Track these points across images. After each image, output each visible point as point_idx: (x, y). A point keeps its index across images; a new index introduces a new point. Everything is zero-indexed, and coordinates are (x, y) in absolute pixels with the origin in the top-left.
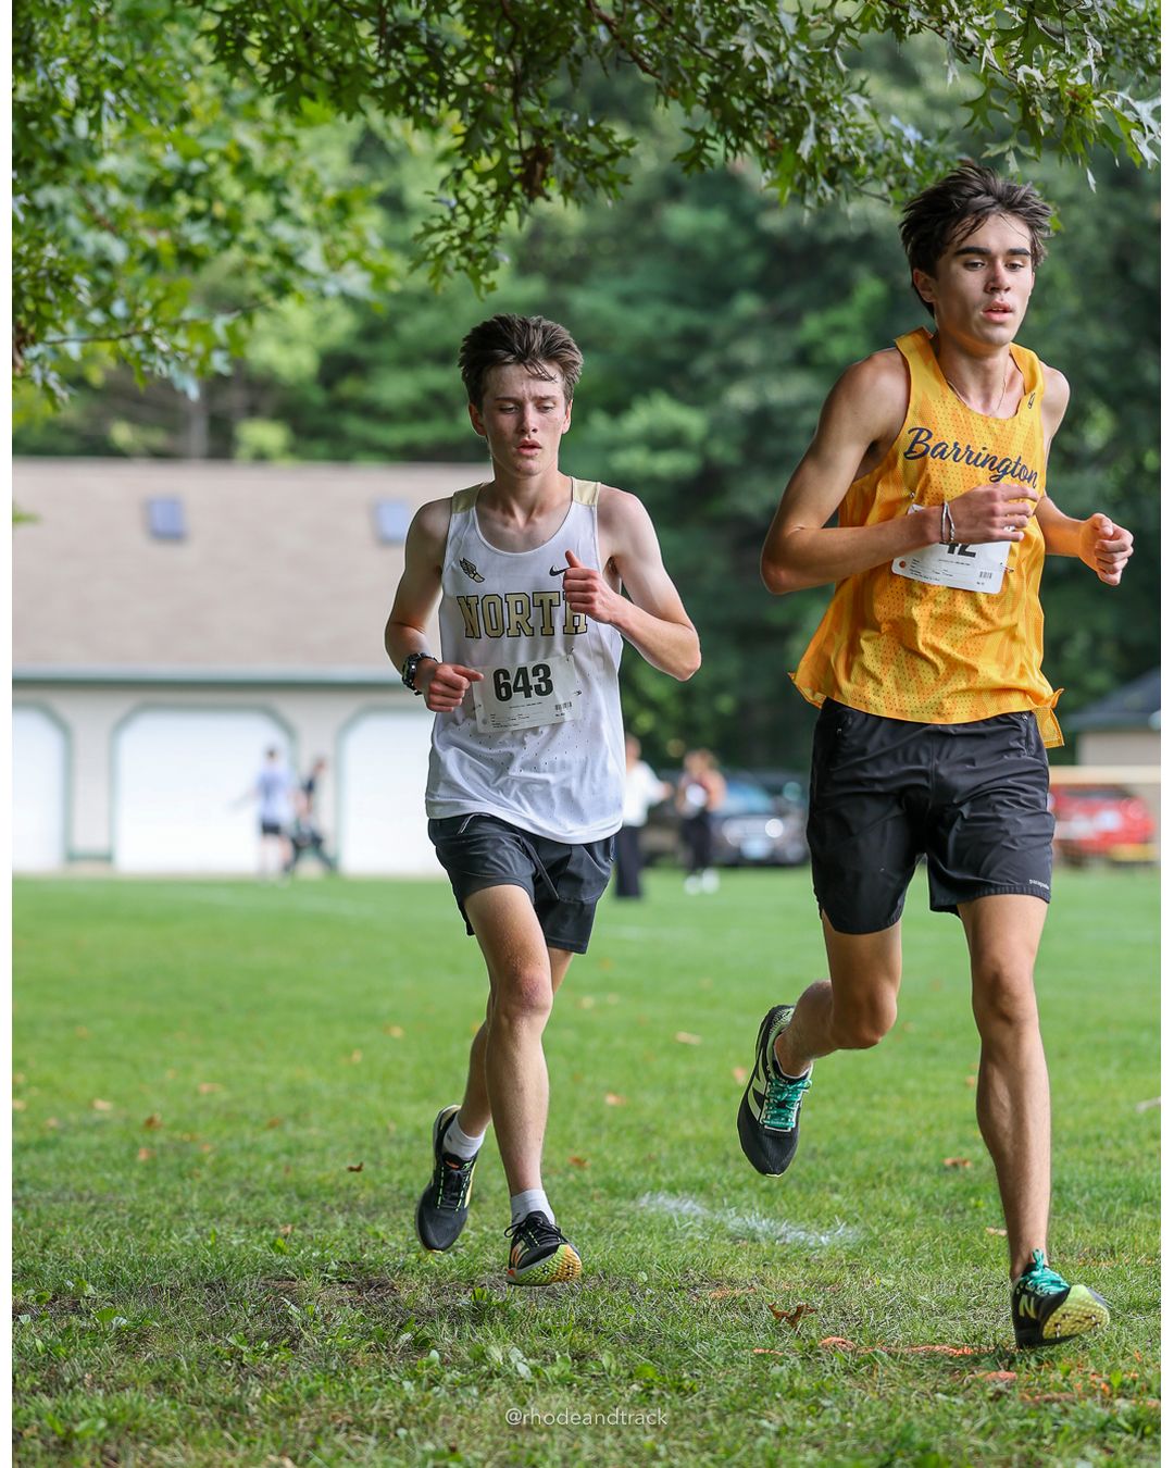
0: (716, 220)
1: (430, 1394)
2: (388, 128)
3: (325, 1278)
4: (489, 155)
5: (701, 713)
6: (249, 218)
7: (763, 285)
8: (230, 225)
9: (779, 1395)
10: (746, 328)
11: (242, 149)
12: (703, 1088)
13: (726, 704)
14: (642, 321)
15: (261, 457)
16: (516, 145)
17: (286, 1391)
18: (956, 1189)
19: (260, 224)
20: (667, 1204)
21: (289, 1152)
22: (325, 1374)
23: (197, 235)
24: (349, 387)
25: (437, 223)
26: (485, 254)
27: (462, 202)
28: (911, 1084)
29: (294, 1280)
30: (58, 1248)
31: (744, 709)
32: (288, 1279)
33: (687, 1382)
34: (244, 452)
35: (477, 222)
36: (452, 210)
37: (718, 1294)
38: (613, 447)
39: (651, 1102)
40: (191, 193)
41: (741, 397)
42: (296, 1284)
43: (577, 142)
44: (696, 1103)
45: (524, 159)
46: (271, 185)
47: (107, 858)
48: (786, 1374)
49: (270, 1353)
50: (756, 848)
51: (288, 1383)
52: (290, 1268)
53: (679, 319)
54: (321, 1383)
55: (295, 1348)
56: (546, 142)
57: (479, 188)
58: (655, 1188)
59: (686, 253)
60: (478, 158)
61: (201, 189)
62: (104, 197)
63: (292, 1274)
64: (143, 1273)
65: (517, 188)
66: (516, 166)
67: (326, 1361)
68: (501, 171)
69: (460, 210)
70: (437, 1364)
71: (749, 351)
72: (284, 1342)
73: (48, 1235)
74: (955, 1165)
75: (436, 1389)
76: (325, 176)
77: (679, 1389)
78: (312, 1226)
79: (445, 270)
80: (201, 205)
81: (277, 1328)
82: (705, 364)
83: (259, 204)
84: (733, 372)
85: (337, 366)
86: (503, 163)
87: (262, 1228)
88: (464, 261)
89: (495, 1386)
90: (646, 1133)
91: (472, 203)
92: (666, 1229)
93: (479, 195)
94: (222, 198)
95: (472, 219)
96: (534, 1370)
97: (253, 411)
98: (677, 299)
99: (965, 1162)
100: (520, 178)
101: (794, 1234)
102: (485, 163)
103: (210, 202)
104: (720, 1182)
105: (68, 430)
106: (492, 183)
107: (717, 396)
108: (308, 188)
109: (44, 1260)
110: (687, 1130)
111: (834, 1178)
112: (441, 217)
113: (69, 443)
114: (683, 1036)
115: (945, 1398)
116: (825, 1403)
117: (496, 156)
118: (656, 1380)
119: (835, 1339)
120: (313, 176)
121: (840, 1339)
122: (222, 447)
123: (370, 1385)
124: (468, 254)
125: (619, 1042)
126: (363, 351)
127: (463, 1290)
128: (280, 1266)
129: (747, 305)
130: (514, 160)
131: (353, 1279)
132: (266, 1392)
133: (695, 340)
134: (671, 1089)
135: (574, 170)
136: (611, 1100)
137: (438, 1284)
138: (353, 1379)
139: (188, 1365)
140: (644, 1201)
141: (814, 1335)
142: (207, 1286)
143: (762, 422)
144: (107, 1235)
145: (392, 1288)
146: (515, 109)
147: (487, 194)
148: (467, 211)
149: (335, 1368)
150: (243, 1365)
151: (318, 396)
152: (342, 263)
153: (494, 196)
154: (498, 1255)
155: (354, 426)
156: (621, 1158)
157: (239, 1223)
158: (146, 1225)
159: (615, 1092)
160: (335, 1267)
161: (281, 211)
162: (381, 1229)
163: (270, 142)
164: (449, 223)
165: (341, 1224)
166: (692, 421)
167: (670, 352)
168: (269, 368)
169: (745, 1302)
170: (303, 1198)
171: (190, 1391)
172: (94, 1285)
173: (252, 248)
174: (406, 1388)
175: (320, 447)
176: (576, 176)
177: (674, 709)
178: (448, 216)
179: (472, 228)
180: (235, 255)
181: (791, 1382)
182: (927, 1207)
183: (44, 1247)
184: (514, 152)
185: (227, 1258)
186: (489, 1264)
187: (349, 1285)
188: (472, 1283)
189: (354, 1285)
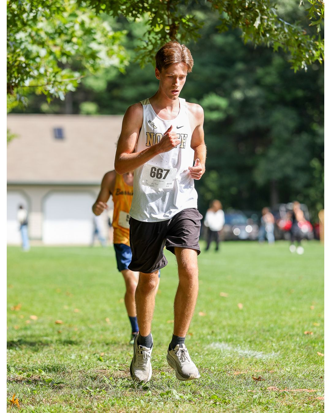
0: (230, 39)
1: (149, 404)
3: (115, 369)
4: (159, 27)
7: (244, 60)
9: (255, 404)
10: (240, 73)
12: (229, 310)
15: (88, 114)
16: (168, 23)
17: (105, 403)
18: (308, 341)
20: (219, 346)
21: (102, 330)
22: (117, 398)
24: (116, 92)
25: (142, 47)
27: (150, 41)
28: (294, 309)
29: (105, 369)
30: (33, 360)
31: (240, 193)
32: (104, 369)
33: (227, 400)
34: (83, 112)
36: (147, 44)
37: (236, 373)
39: (213, 314)
41: (238, 95)
42: (106, 371)
44: (227, 314)
45: (170, 28)
47: (40, 239)
48: (258, 398)
49: (100, 392)
50: (243, 236)
51: (106, 401)
52: (104, 366)
53: (219, 70)
54: (116, 401)
55: (107, 390)
56: (176, 23)
57: (156, 37)
58: (215, 341)
59: (221, 50)
60: (155, 26)
63: (105, 368)
65: (168, 36)
66: (167, 30)
67: (117, 394)
68: (162, 31)
69: (150, 43)
70: (151, 395)
71: (241, 81)
72: (103, 389)
74: (308, 334)
75: (151, 403)
77: (225, 402)
78: (110, 353)
79: (145, 62)
80: (69, 38)
81: (101, 384)
82: (227, 85)
84: (236, 87)
85: (112, 86)
86: (163, 29)
87: (95, 354)
88: (151, 59)
89: (169, 402)
90: (212, 324)
91: (153, 41)
92: (219, 354)
93: (156, 39)
95: (154, 46)
96: (180, 397)
98: (218, 64)
99: (311, 333)
100: (169, 34)
101: (259, 355)
102: (157, 29)
106: (160, 35)
109: (29, 364)
110: (224, 323)
111: (271, 338)
112: (144, 46)
114: (223, 294)
115: (306, 405)
116: (270, 406)
117: (162, 26)
118: (218, 399)
119: (272, 387)
121: (273, 387)
122: (76, 110)
123: (130, 401)
127: (157, 372)
128: (101, 365)
129: (240, 66)
130: (167, 28)
131: (123, 369)
132: (99, 404)
133: (224, 77)
134: (219, 310)
135: (185, 31)
136: (201, 314)
138: (125, 400)
139: (75, 396)
140: (212, 345)
141: (266, 386)
142: (79, 371)
143: (245, 103)
144: (48, 356)
147: (158, 38)
148: (152, 44)
149: (119, 396)
150: (91, 395)
151: (106, 96)
153: (160, 39)
155: (117, 105)
156: (204, 331)
157: (88, 353)
158: (59, 353)
159: (201, 311)
161: (93, 40)
163: (91, 18)
164: (146, 47)
165: (119, 352)
167: (215, 81)
168: (90, 87)
169: (244, 376)
170: (107, 344)
171: (75, 403)
172: (44, 371)
174: (142, 402)
176: (186, 33)
179: (153, 49)
181: (259, 400)
182: (300, 347)
183: (28, 360)
184: (167, 25)
185: (85, 363)
186: (165, 364)
187: (123, 371)
188: (160, 370)
189: (124, 371)
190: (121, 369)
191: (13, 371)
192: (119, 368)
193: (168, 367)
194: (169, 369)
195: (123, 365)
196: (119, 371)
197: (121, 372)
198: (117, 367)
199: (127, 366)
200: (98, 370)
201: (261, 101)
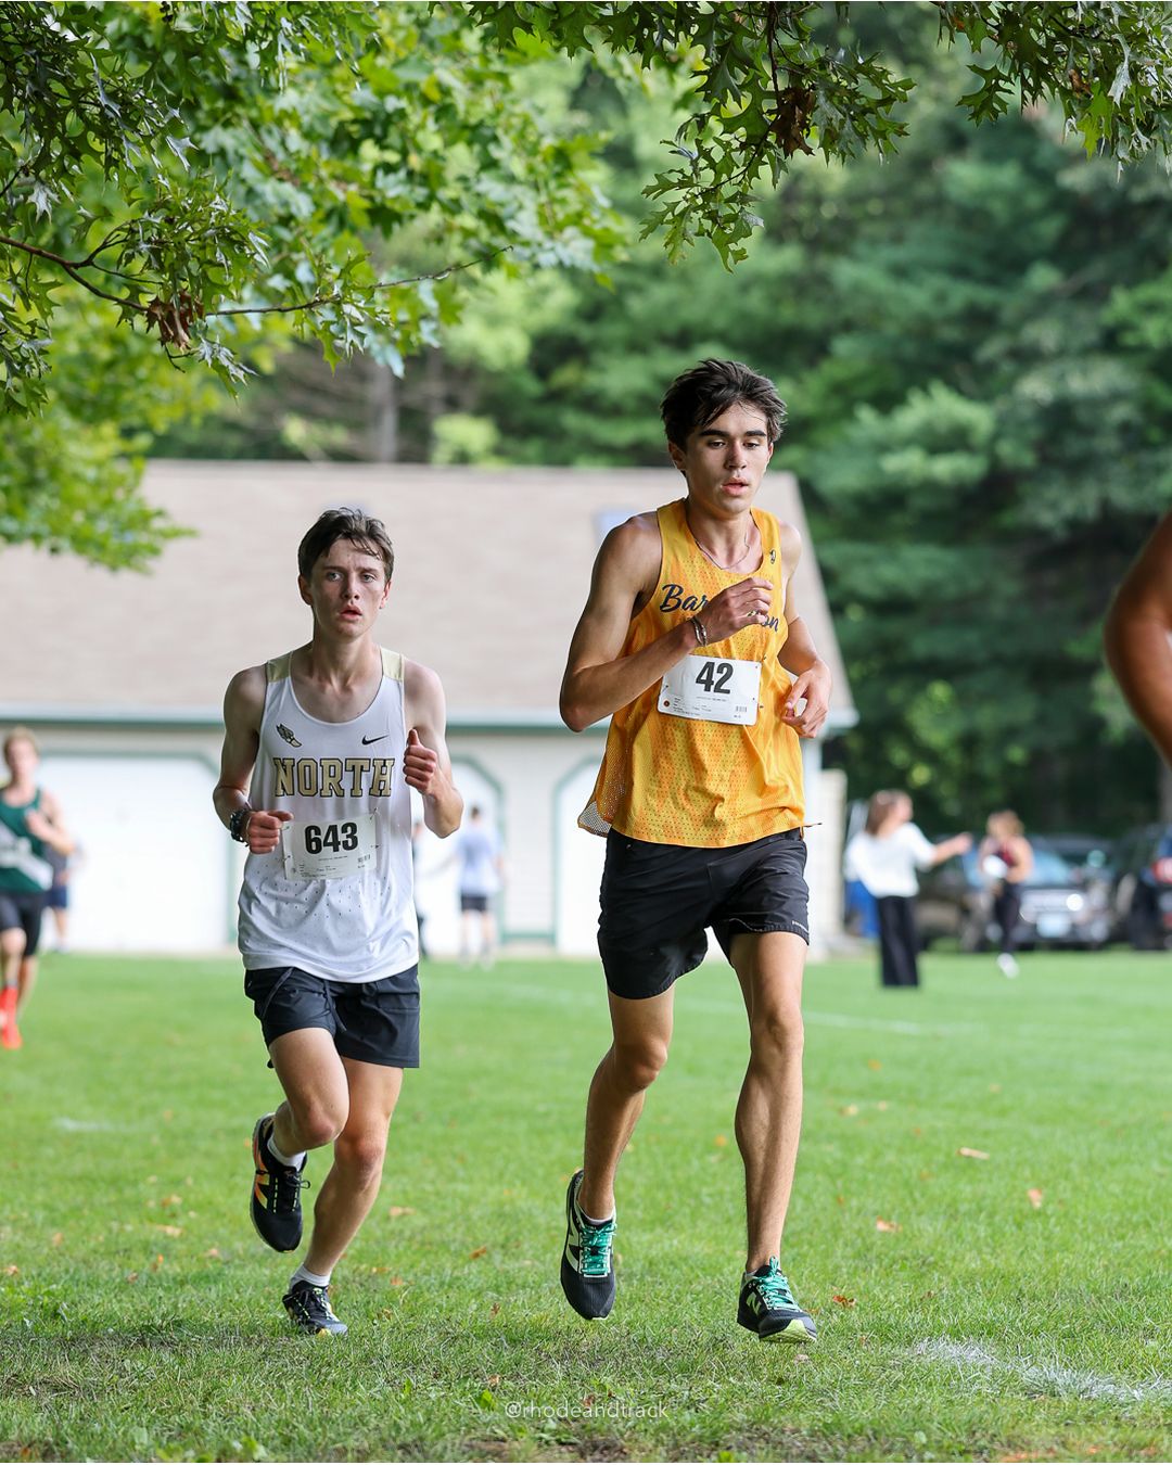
0: (1008, 176)
2: (617, 65)
3: (541, 1438)
4: (737, 99)
5: (989, 766)
6: (451, 174)
7: (1062, 254)
8: (428, 178)
10: (1043, 304)
11: (445, 91)
12: (991, 1216)
13: (1017, 754)
14: (918, 297)
15: (463, 458)
16: (770, 86)
19: (463, 179)
20: (948, 1351)
21: (496, 1288)
23: (393, 189)
24: (566, 375)
25: (675, 178)
26: (733, 218)
27: (705, 154)
29: (503, 1440)
30: (222, 1402)
31: (1038, 758)
32: (497, 1439)
34: (441, 454)
35: (724, 177)
36: (694, 163)
38: (883, 448)
39: (929, 1229)
40: (381, 143)
41: (1036, 387)
42: (506, 1445)
43: (844, 83)
44: (982, 1231)
45: (780, 103)
46: (477, 135)
50: (1053, 926)
52: (499, 1427)
53: (962, 294)
56: (806, 83)
57: (726, 137)
58: (935, 1333)
59: (971, 216)
60: (723, 102)
61: (394, 138)
62: (283, 143)
63: (501, 1433)
64: (324, 1432)
65: (771, 139)
66: (770, 112)
68: (752, 117)
69: (703, 163)
71: (1046, 333)
73: (209, 1386)
76: (542, 123)
78: (525, 1377)
79: (684, 236)
80: (392, 157)
82: (992, 348)
83: (461, 158)
84: (1026, 358)
85: (552, 350)
86: (755, 107)
87: (466, 1378)
88: (708, 224)
90: (925, 1266)
91: (718, 154)
92: (950, 1381)
93: (726, 146)
94: (419, 150)
95: (718, 175)
97: (452, 405)
98: (960, 272)
100: (774, 126)
101: (1102, 1388)
102: (733, 108)
103: (404, 153)
104: (1012, 1324)
105: (232, 426)
106: (742, 132)
107: (1008, 386)
108: (522, 135)
109: (206, 1416)
110: (973, 1263)
111: (1148, 1321)
112: (681, 171)
113: (234, 441)
114: (966, 1151)
117: (746, 101)
120: (527, 122)
122: (416, 447)
124: (712, 216)
125: (891, 1157)
126: (585, 332)
127: (705, 1453)
128: (486, 1424)
129: (1043, 277)
130: (769, 105)
131: (574, 1439)
133: (981, 320)
134: (953, 1214)
135: (841, 116)
136: (881, 1226)
137: (676, 1446)
140: (921, 1347)
142: (400, 1447)
143: (1061, 417)
144: (281, 1387)
145: (621, 1451)
146: (770, 42)
147: (736, 144)
148: (712, 165)
151: (532, 386)
152: (560, 228)
153: (743, 146)
154: (747, 1412)
155: (572, 420)
156: (895, 1294)
158: (327, 1375)
159: (886, 1218)
160: (552, 1425)
161: (489, 164)
162: (608, 1380)
163: (476, 81)
164: (690, 178)
165: (560, 1375)
166: (978, 417)
167: (950, 334)
168: (474, 351)
170: (513, 1342)
172: (265, 1445)
173: (454, 207)
175: (533, 448)
176: (841, 123)
177: (954, 758)
178: (689, 171)
179: (718, 185)
180: (434, 216)
183: (206, 1400)
184: (769, 95)
185: (424, 1414)
186: (738, 1423)
187: (571, 1448)
188: (717, 1444)
189: (576, 1449)
190: (563, 1440)
191: (145, 1442)
192: (558, 1437)
193: (747, 1434)
194: (750, 1438)
195: (573, 1424)
196: (557, 1446)
197: (563, 1449)
198: (550, 1430)
199: (588, 1428)
200: (474, 1442)
201: (1121, 412)
